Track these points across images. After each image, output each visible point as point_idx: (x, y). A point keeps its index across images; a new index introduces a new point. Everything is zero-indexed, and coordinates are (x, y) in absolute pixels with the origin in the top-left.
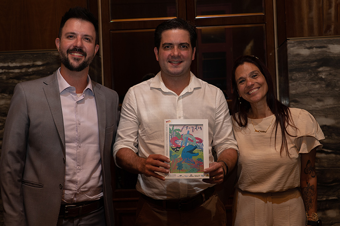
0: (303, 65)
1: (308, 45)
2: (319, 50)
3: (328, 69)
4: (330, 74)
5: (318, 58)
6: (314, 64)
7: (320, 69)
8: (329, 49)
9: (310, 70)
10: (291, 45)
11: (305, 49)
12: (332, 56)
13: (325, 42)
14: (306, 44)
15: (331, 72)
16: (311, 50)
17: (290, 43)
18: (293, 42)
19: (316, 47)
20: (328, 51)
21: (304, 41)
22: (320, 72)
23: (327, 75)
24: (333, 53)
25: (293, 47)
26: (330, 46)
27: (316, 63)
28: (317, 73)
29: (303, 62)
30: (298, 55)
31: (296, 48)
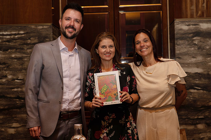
0: (184, 35)
1: (187, 24)
2: (194, 26)
3: (199, 38)
4: (201, 41)
5: (193, 31)
6: (191, 35)
7: (195, 38)
8: (200, 26)
9: (188, 39)
10: (177, 23)
11: (185, 25)
12: (202, 30)
13: (198, 22)
14: (186, 23)
15: (201, 40)
16: (189, 26)
17: (177, 22)
18: (178, 21)
19: (192, 25)
20: (199, 27)
21: (185, 21)
22: (194, 40)
23: (199, 42)
24: (202, 29)
25: (178, 24)
26: (201, 24)
27: (192, 34)
28: (193, 41)
30: (181, 29)
31: (179, 25)
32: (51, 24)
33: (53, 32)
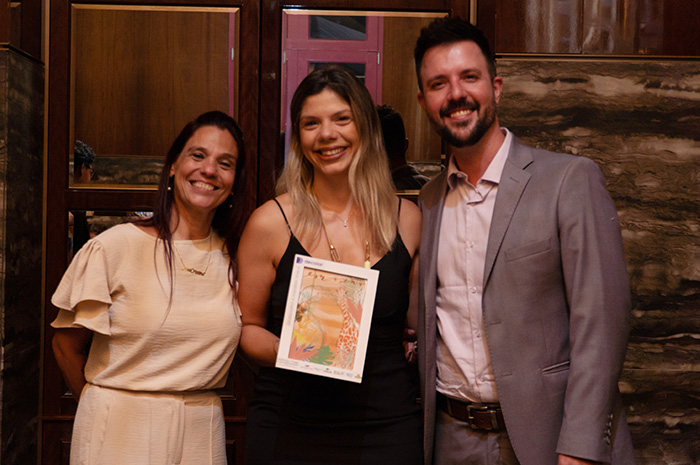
0: (529, 119)
1: (543, 74)
2: (569, 86)
3: (584, 132)
4: (591, 146)
5: (566, 105)
6: (556, 120)
7: (569, 133)
8: (592, 86)
9: (544, 133)
10: (505, 70)
11: (535, 81)
12: (598, 102)
13: (584, 68)
14: (540, 70)
15: (594, 140)
16: (551, 84)
17: (502, 66)
18: (508, 63)
19: (563, 80)
20: (589, 90)
21: (534, 63)
22: (567, 139)
23: (585, 148)
25: (509, 75)
26: (596, 79)
27: (559, 117)
28: (561, 141)
29: (530, 114)
30: (519, 95)
31: (514, 78)
32: (5, 46)
33: (11, 80)
